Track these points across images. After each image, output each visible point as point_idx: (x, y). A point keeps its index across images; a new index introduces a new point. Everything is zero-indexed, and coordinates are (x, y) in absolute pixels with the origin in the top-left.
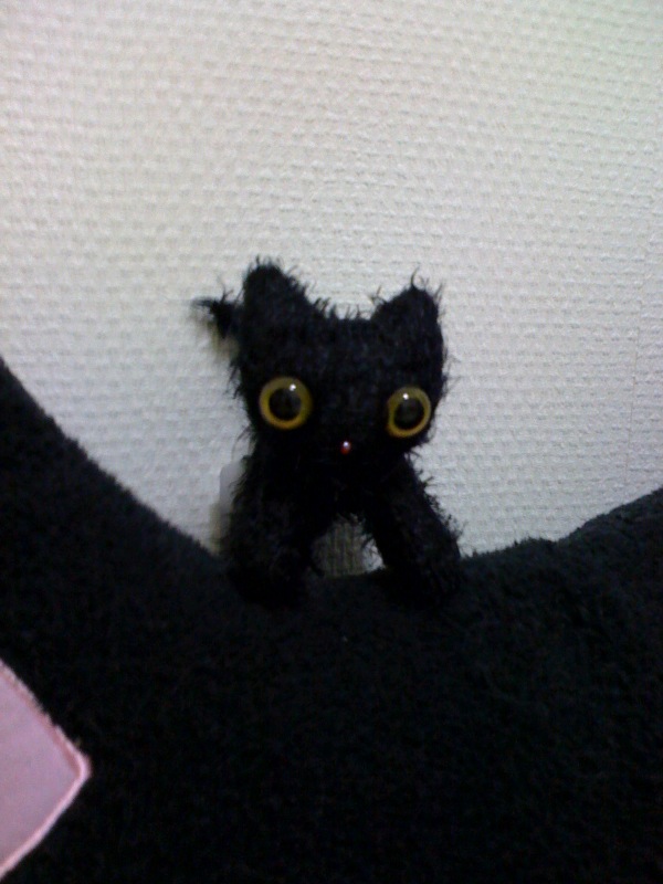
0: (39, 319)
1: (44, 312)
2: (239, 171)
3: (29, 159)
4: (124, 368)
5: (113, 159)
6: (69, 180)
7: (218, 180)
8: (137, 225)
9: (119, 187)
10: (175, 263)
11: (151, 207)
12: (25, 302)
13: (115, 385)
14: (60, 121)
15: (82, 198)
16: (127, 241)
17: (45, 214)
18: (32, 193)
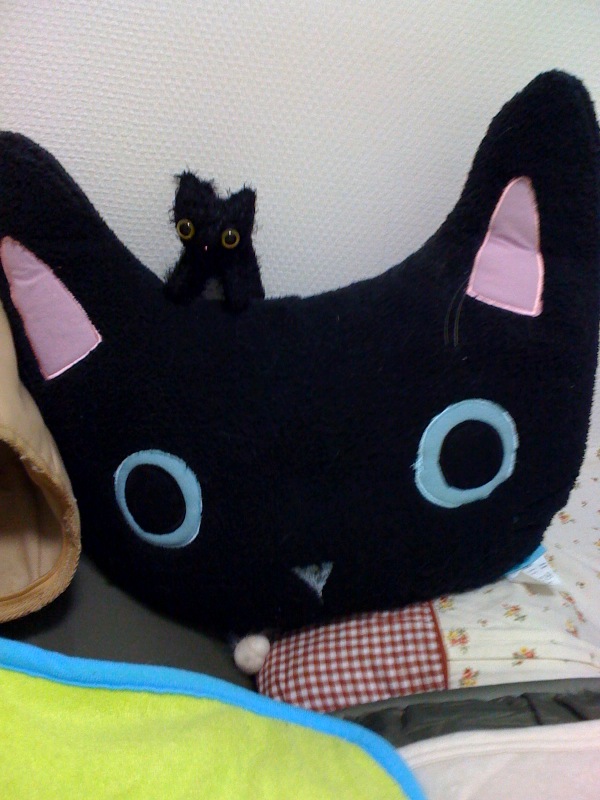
0: (111, 175)
1: (113, 173)
2: (199, 120)
3: (111, 109)
4: (144, 199)
5: (145, 111)
6: (127, 119)
7: (189, 123)
8: (154, 140)
9: (147, 123)
10: (169, 157)
11: (160, 133)
12: (106, 168)
13: (141, 206)
14: (124, 94)
15: (132, 127)
16: (149, 147)
17: (116, 132)
18: (111, 123)
